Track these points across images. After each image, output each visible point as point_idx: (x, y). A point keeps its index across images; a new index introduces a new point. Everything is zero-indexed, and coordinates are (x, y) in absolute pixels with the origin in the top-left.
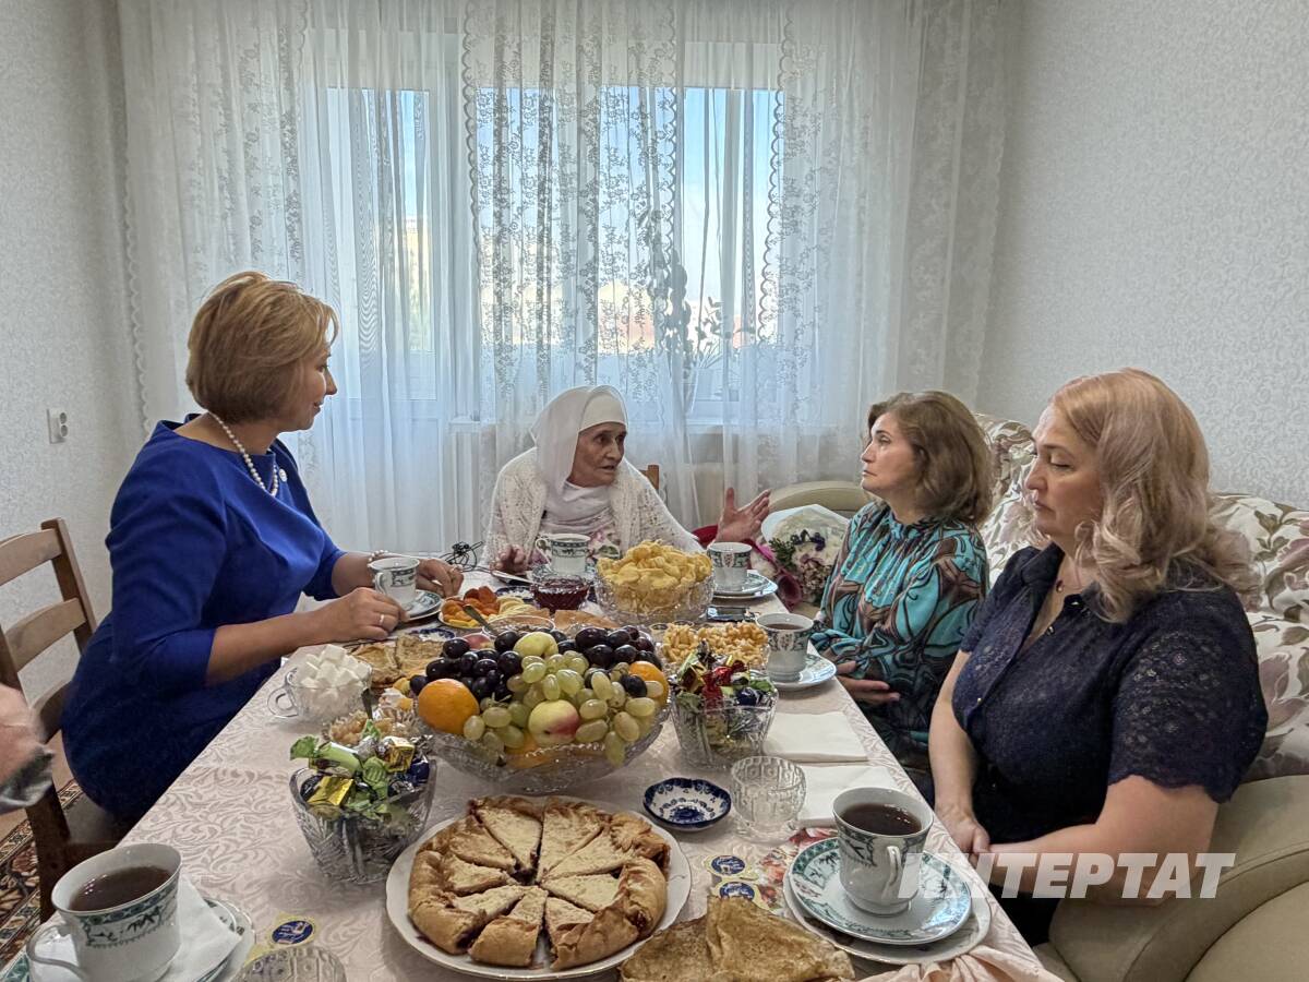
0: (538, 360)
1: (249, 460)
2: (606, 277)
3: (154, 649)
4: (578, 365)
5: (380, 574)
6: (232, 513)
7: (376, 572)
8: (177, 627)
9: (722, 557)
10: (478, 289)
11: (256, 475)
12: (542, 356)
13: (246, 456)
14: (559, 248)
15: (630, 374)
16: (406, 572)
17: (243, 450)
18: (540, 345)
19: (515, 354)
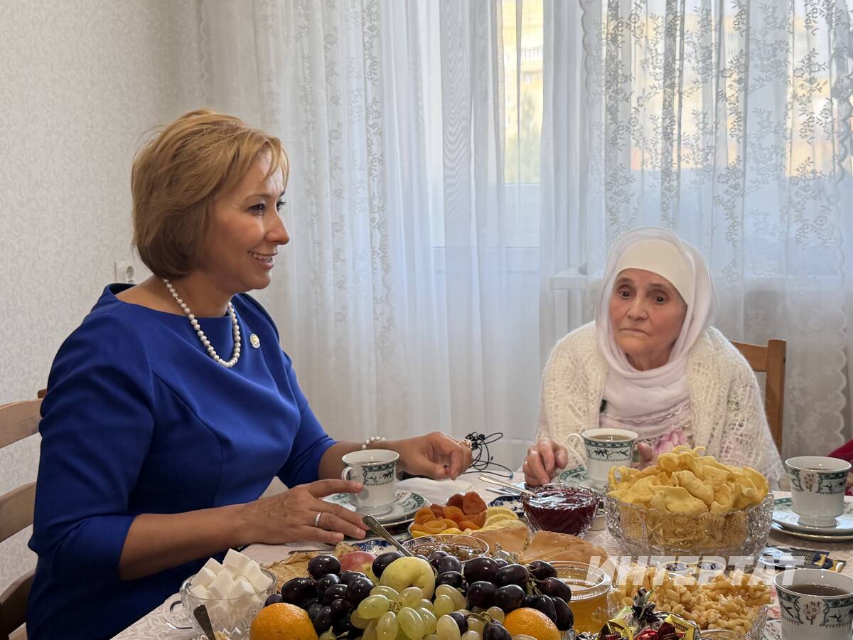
0: (663, 193)
1: (195, 321)
2: (763, 76)
3: (69, 532)
4: (717, 200)
5: (348, 469)
6: (165, 388)
7: (347, 465)
8: (95, 510)
9: (801, 477)
10: (587, 104)
11: (204, 338)
12: (669, 189)
13: (192, 316)
14: (695, 40)
15: (792, 210)
16: (380, 468)
17: (188, 310)
18: (666, 173)
19: (635, 187)
